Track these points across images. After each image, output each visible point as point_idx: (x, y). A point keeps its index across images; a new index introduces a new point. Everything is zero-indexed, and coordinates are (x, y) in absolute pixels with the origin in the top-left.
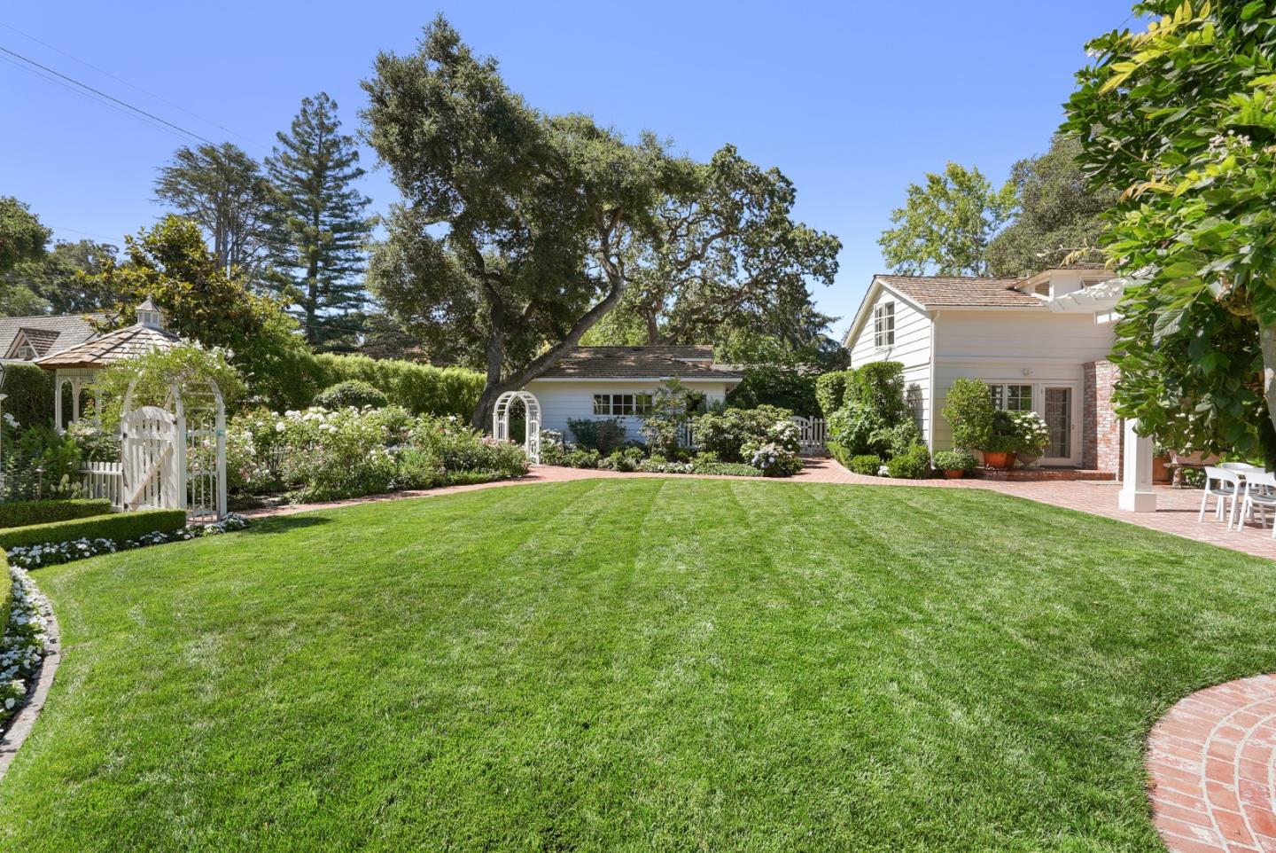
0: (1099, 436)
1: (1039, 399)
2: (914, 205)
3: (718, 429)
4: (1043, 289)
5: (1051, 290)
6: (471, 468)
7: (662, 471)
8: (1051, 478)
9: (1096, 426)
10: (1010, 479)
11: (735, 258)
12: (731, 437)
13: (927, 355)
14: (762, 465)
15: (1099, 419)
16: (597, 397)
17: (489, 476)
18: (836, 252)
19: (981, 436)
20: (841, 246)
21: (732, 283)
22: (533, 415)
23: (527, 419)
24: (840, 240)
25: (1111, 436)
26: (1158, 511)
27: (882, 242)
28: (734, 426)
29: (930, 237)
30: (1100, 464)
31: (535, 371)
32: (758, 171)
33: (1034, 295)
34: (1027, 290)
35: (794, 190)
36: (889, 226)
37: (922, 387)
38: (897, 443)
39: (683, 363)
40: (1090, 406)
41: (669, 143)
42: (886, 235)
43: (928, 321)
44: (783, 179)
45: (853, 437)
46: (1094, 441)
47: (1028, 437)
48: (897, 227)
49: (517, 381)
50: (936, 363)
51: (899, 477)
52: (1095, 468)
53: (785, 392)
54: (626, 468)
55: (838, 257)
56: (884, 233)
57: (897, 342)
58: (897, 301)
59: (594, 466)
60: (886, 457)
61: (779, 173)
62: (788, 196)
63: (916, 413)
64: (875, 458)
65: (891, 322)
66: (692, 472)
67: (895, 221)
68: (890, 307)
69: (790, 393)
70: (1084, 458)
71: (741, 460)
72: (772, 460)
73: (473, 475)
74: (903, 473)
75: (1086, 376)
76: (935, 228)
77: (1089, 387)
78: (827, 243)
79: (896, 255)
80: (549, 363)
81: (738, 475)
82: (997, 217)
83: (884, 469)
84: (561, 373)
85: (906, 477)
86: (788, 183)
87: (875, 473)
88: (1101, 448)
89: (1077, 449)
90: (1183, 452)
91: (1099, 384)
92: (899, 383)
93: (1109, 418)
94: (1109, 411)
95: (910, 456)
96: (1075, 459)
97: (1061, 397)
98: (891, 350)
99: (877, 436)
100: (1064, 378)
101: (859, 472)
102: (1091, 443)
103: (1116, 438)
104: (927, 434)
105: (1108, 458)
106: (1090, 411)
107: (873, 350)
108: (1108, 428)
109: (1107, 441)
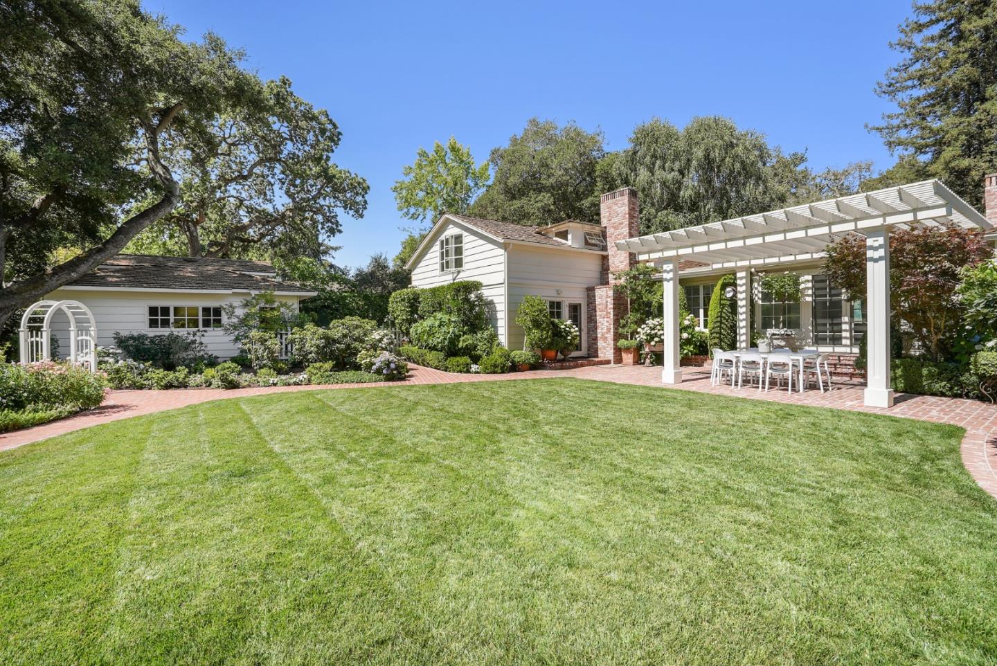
0: (599, 336)
1: (565, 311)
2: (420, 167)
3: (329, 341)
4: (563, 235)
5: (570, 237)
6: (19, 405)
7: (275, 384)
8: (582, 365)
9: (596, 329)
10: (562, 368)
11: (272, 185)
12: (343, 346)
13: (501, 277)
14: (385, 372)
15: (598, 324)
16: (151, 309)
17: (54, 413)
18: (366, 193)
19: (546, 338)
20: (368, 187)
21: (269, 208)
22: (82, 329)
23: (72, 335)
24: (368, 183)
25: (608, 335)
26: (683, 381)
27: (395, 190)
28: (345, 336)
29: (429, 192)
30: (600, 355)
31: (64, 277)
32: (310, 108)
33: (555, 239)
34: (550, 235)
35: (340, 133)
36: (402, 178)
37: (495, 301)
38: (481, 346)
39: (250, 276)
40: (591, 316)
41: (241, 55)
42: (398, 185)
43: (502, 251)
44: (331, 121)
45: (446, 342)
46: (596, 339)
47: (569, 338)
48: (407, 180)
49: (34, 288)
50: (509, 283)
51: (491, 373)
52: (597, 357)
53: (324, 306)
54: (232, 385)
55: (367, 197)
56: (397, 182)
57: (465, 266)
58: (465, 234)
59: (184, 385)
60: (476, 359)
61: (327, 116)
62: (335, 138)
63: (492, 320)
64: (466, 359)
65: (459, 251)
66: (309, 382)
67: (406, 175)
68: (458, 239)
69: (328, 307)
70: (589, 350)
71: (357, 367)
72: (393, 366)
73: (25, 416)
74: (495, 369)
75: (588, 296)
76: (435, 185)
77: (591, 303)
78: (359, 183)
79: (406, 201)
80: (83, 268)
81: (361, 382)
82: (476, 184)
83: (474, 367)
84: (103, 282)
85: (495, 372)
86: (335, 126)
87: (468, 372)
88: (601, 344)
89: (584, 345)
90: (653, 343)
91: (598, 301)
92: (480, 298)
93: (605, 324)
94: (605, 319)
95: (496, 356)
96: (583, 352)
97: (575, 309)
98: (459, 272)
99: (465, 341)
100: (578, 297)
101: (454, 371)
102: (593, 340)
103: (610, 336)
104: (503, 338)
105: (606, 349)
106: (592, 319)
107: (438, 272)
108: (605, 330)
109: (605, 339)
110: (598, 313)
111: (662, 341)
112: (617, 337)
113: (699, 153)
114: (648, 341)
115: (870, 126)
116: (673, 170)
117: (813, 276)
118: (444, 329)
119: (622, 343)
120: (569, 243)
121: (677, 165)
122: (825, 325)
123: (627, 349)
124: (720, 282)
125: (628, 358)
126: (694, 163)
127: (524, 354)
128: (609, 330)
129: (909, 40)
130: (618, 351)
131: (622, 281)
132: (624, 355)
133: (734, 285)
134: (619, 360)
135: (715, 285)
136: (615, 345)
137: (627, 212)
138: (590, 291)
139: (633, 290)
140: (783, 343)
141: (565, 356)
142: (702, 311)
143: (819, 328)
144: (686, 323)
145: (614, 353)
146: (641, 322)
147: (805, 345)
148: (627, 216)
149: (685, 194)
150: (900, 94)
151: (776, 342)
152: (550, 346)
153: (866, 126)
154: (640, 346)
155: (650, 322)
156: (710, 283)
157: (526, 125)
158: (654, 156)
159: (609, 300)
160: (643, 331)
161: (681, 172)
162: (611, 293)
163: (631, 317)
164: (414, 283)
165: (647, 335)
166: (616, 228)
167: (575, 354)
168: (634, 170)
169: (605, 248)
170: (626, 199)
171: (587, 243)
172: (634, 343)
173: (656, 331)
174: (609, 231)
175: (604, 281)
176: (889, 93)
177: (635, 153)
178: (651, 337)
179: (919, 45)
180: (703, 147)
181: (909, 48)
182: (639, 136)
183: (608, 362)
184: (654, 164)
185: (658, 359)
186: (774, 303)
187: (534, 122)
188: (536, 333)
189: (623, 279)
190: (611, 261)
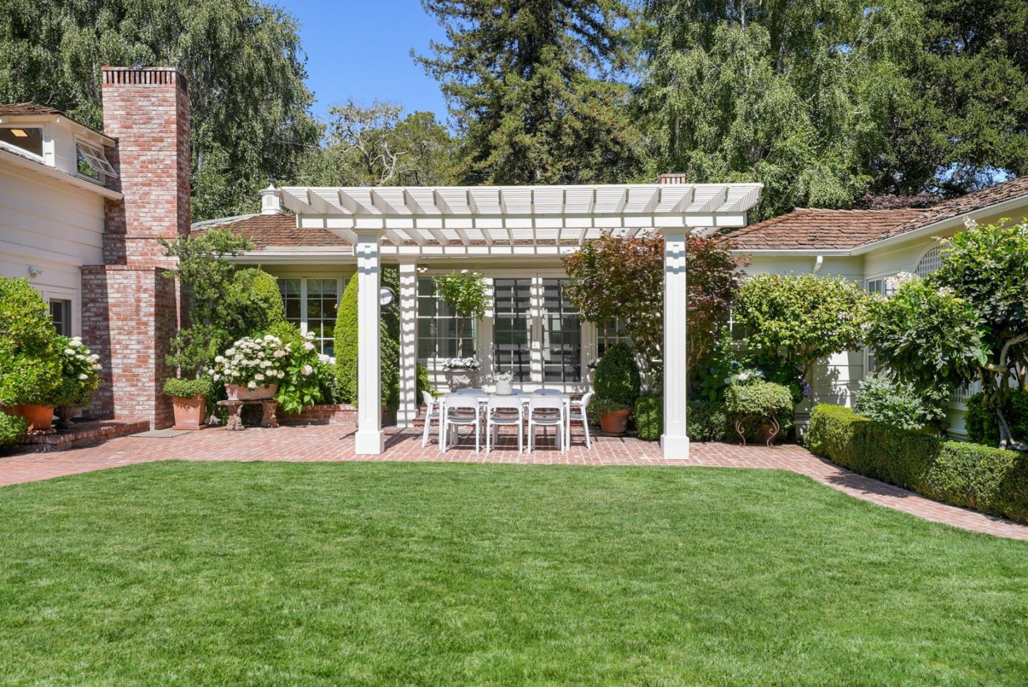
0: (116, 371)
25: (139, 370)
30: (118, 414)
47: (83, 377)
52: (110, 415)
75: (88, 285)
77: (96, 301)
88: (122, 390)
90: (249, 385)
91: (113, 296)
93: (133, 345)
94: (135, 337)
100: (66, 287)
103: (148, 373)
106: (96, 336)
108: (133, 359)
109: (133, 379)
110: (113, 323)
112: (164, 373)
114: (239, 381)
115: (417, 55)
117: (495, 280)
119: (175, 384)
120: (47, 159)
122: (509, 353)
123: (188, 399)
125: (187, 416)
128: (143, 360)
130: (165, 404)
132: (178, 411)
134: (166, 419)
136: (159, 390)
137: (174, 118)
138: (92, 277)
140: (467, 381)
142: (304, 326)
143: (503, 358)
144: (307, 346)
145: (157, 408)
146: (223, 344)
147: (483, 384)
148: (174, 126)
150: (450, 18)
151: (457, 379)
153: (412, 54)
154: (218, 392)
155: (244, 344)
159: (144, 296)
162: (144, 283)
165: (241, 370)
166: (145, 147)
169: (114, 184)
170: (171, 92)
171: (81, 165)
172: (201, 384)
173: (257, 361)
174: (125, 150)
175: (121, 259)
176: (440, 12)
183: (144, 427)
186: (456, 316)
190: (129, 214)
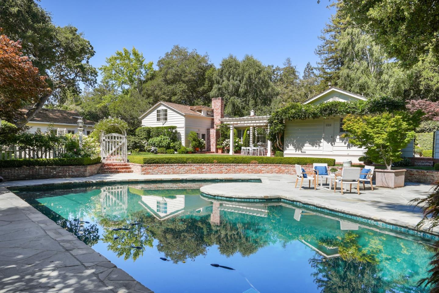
1: (201, 136)
4: (200, 111)
5: (202, 112)
9: (210, 142)
10: (201, 153)
13: (183, 125)
19: (196, 144)
30: (211, 150)
33: (197, 112)
34: (195, 111)
37: (181, 133)
38: (177, 146)
43: (183, 117)
45: (167, 145)
46: (210, 145)
47: (203, 144)
50: (186, 127)
57: (168, 120)
58: (168, 109)
60: (176, 150)
63: (180, 138)
64: (173, 150)
65: (166, 115)
68: (166, 111)
74: (182, 153)
75: (208, 132)
77: (209, 134)
83: (176, 152)
87: (174, 154)
88: (211, 147)
89: (206, 147)
90: (227, 146)
91: (211, 133)
92: (176, 131)
93: (213, 140)
95: (182, 149)
96: (206, 150)
97: (203, 136)
98: (165, 122)
99: (172, 144)
100: (204, 131)
101: (169, 153)
102: (209, 146)
103: (215, 144)
104: (183, 144)
105: (213, 149)
106: (209, 139)
107: (156, 121)
108: (213, 143)
109: (213, 145)
110: (211, 137)
111: (229, 146)
112: (217, 145)
113: (247, 75)
114: (226, 146)
116: (237, 80)
118: (166, 141)
120: (202, 114)
121: (238, 79)
123: (220, 148)
124: (247, 129)
125: (220, 151)
126: (245, 79)
127: (190, 149)
128: (214, 142)
129: (324, 36)
130: (217, 149)
131: (219, 128)
133: (249, 130)
134: (217, 152)
135: (245, 130)
136: (216, 147)
137: (220, 105)
138: (208, 130)
139: (222, 131)
141: (201, 150)
142: (242, 138)
144: (237, 141)
146: (224, 140)
148: (220, 107)
149: (241, 90)
152: (198, 147)
154: (224, 148)
155: (227, 140)
156: (244, 129)
157: (173, 47)
158: (229, 73)
159: (214, 133)
160: (225, 143)
161: (240, 81)
162: (215, 131)
163: (221, 138)
164: (143, 124)
166: (217, 110)
167: (203, 150)
168: (221, 77)
169: (213, 116)
170: (220, 101)
171: (207, 114)
172: (222, 146)
173: (228, 143)
174: (215, 111)
175: (213, 127)
177: (222, 71)
178: (227, 145)
179: (328, 39)
180: (248, 73)
181: (324, 40)
182: (224, 63)
183: (214, 152)
184: (230, 76)
185: (228, 151)
186: (260, 136)
187: (177, 47)
188: (194, 143)
189: (219, 127)
190: (215, 120)
